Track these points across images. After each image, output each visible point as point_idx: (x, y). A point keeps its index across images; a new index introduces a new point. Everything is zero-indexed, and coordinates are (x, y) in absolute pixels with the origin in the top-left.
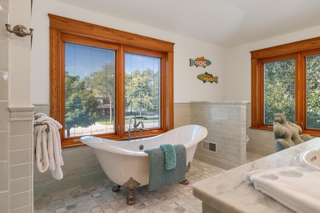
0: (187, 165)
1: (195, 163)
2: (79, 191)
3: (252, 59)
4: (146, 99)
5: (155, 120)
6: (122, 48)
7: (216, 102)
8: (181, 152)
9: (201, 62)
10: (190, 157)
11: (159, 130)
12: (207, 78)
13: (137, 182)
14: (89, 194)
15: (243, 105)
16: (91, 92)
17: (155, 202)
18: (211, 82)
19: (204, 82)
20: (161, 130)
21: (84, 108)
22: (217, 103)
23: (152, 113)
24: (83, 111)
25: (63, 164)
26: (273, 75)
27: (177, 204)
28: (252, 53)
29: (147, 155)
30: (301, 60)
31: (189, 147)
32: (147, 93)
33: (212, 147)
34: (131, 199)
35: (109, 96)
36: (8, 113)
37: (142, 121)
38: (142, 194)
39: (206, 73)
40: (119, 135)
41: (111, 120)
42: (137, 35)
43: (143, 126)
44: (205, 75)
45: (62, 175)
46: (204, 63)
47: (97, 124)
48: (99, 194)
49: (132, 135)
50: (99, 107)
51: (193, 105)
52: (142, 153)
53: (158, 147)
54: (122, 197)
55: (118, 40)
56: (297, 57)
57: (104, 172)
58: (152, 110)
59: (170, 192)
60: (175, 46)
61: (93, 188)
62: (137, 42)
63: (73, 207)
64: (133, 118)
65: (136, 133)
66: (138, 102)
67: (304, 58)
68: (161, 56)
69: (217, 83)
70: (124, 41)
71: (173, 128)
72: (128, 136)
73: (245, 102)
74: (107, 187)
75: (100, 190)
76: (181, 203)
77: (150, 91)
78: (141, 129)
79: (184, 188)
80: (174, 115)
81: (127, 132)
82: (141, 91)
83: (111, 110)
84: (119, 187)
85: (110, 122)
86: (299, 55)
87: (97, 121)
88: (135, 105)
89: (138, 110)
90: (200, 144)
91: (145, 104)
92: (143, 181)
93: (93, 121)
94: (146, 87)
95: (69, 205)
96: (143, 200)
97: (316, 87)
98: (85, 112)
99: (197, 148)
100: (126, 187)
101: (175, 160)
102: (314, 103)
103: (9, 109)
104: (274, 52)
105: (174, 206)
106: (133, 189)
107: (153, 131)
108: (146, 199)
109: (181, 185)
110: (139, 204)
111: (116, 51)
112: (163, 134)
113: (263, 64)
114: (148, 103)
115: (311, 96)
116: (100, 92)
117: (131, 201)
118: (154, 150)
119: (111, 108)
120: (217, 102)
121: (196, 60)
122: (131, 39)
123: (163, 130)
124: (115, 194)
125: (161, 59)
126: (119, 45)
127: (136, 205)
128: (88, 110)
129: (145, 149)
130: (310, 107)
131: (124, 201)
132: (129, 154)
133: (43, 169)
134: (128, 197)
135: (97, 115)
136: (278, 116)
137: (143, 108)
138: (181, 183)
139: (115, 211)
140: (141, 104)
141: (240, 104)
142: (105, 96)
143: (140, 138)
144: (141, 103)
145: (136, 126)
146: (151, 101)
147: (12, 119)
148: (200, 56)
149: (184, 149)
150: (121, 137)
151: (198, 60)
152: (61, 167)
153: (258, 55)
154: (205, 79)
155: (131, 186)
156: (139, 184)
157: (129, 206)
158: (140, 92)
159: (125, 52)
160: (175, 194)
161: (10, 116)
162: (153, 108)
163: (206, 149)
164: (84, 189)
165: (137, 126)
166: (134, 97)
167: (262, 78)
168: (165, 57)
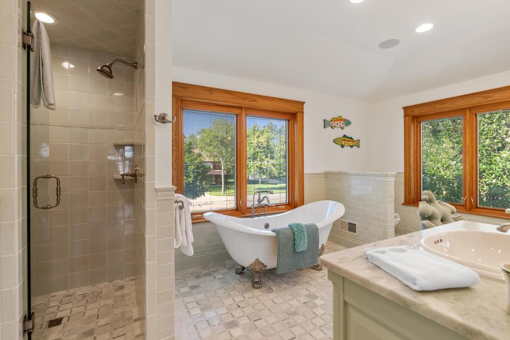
0: (320, 247)
1: (330, 246)
2: (200, 272)
3: (405, 116)
4: (267, 163)
5: (282, 191)
6: (244, 112)
7: (356, 172)
8: (313, 232)
9: (338, 122)
10: (323, 239)
11: (287, 206)
12: (346, 141)
13: (263, 264)
14: (211, 275)
15: (390, 178)
16: (200, 155)
17: (283, 287)
18: (352, 147)
19: (342, 146)
20: (289, 206)
21: (192, 175)
22: (358, 175)
23: (275, 181)
24: (191, 179)
25: (193, 241)
26: (439, 132)
27: (308, 290)
28: (405, 109)
29: (274, 234)
30: (470, 118)
31: (322, 226)
32: (269, 155)
33: (352, 228)
34: (257, 283)
35: (221, 159)
36: (155, 193)
37: (266, 195)
38: (268, 278)
39: (345, 136)
40: (240, 211)
41: (223, 189)
42: (260, 96)
43: (268, 201)
44: (343, 139)
45: (193, 252)
46: (341, 124)
47: (207, 194)
48: (221, 276)
49: (256, 211)
50: (209, 173)
51: (327, 175)
52: (269, 232)
53: (286, 226)
54: (246, 280)
55: (240, 104)
56: (465, 114)
57: (227, 252)
58: (276, 178)
59: (300, 278)
60: (305, 106)
61: (215, 269)
62: (261, 104)
63: (196, 287)
64: (257, 192)
65: (260, 209)
66: (257, 167)
67: (475, 116)
68: (288, 117)
69: (359, 147)
70: (246, 103)
71: (303, 204)
72: (250, 212)
73: (393, 173)
74: (229, 269)
75: (222, 271)
76: (313, 290)
77: (272, 153)
78: (266, 205)
79: (317, 274)
80: (305, 188)
81: (250, 208)
82: (261, 152)
83: (223, 177)
84: (243, 268)
85: (222, 192)
86: (468, 112)
87: (207, 191)
88: (253, 171)
89: (257, 177)
90: (335, 223)
91: (266, 170)
92: (271, 263)
93: (202, 192)
94: (268, 147)
95: (192, 285)
96: (270, 284)
97: (503, 148)
98: (193, 181)
99: (332, 228)
100: (251, 269)
101: (306, 241)
102: (500, 171)
103: (156, 189)
104: (434, 108)
105: (304, 292)
106: (259, 272)
107: (280, 207)
108: (274, 284)
109: (313, 271)
110: (266, 288)
111: (237, 116)
112: (292, 211)
113: (420, 123)
114: (270, 168)
115: (495, 161)
116: (209, 154)
117: (256, 285)
118: (283, 229)
119: (222, 174)
120: (358, 173)
121: (331, 121)
122: (254, 101)
123: (292, 205)
124: (238, 276)
125: (289, 121)
126: (241, 108)
127: (263, 289)
128: (196, 178)
129: (271, 227)
130: (493, 176)
131: (249, 284)
132: (255, 233)
133: (177, 245)
134: (253, 280)
135: (206, 184)
136: (426, 194)
137: (264, 174)
138: (313, 268)
139: (240, 293)
140: (261, 170)
141: (387, 176)
142: (216, 160)
143: (264, 215)
144: (261, 168)
145: (260, 201)
146: (274, 165)
147: (158, 198)
148: (336, 115)
149: (317, 229)
150: (243, 214)
151: (334, 121)
152: (192, 243)
153: (412, 112)
154: (343, 143)
155: (257, 268)
156: (266, 266)
157: (255, 289)
158: (259, 154)
159: (246, 115)
160: (306, 281)
161: (157, 196)
162: (276, 175)
163: (345, 230)
164: (204, 269)
165: (262, 201)
166: (251, 160)
167: (419, 140)
168: (293, 120)
